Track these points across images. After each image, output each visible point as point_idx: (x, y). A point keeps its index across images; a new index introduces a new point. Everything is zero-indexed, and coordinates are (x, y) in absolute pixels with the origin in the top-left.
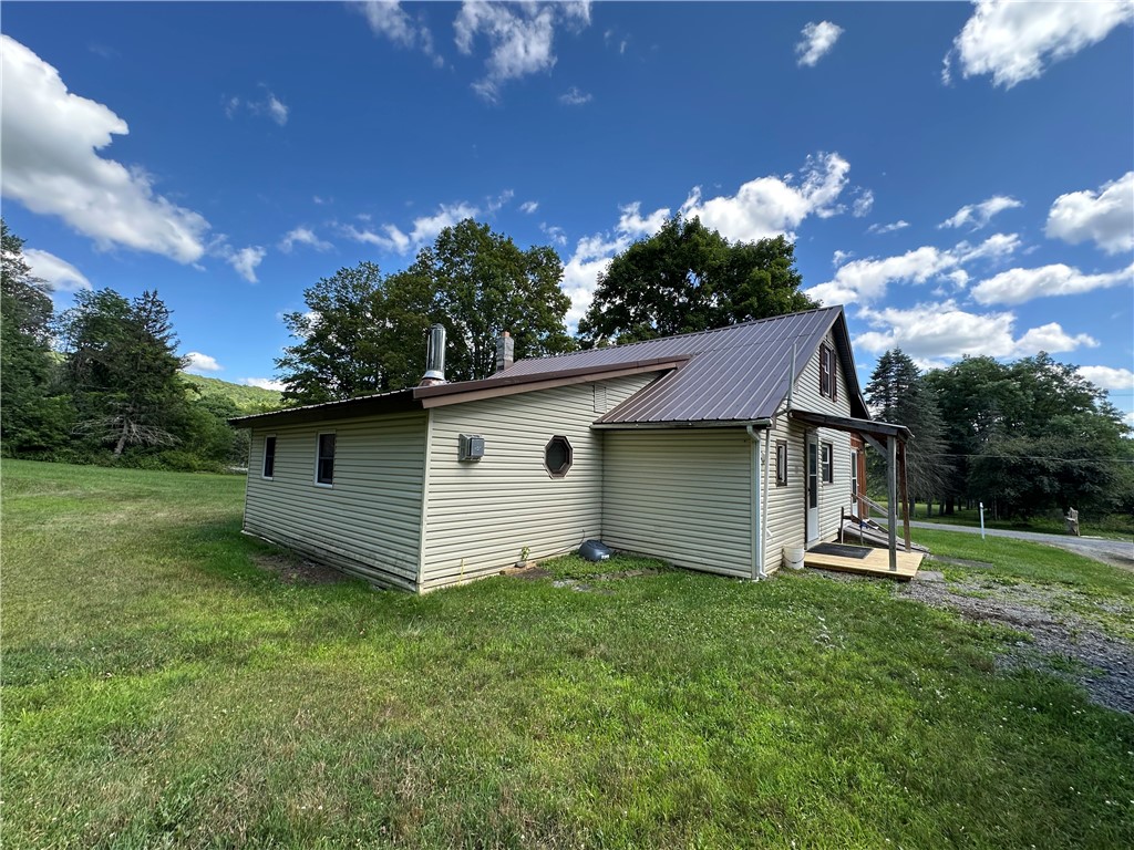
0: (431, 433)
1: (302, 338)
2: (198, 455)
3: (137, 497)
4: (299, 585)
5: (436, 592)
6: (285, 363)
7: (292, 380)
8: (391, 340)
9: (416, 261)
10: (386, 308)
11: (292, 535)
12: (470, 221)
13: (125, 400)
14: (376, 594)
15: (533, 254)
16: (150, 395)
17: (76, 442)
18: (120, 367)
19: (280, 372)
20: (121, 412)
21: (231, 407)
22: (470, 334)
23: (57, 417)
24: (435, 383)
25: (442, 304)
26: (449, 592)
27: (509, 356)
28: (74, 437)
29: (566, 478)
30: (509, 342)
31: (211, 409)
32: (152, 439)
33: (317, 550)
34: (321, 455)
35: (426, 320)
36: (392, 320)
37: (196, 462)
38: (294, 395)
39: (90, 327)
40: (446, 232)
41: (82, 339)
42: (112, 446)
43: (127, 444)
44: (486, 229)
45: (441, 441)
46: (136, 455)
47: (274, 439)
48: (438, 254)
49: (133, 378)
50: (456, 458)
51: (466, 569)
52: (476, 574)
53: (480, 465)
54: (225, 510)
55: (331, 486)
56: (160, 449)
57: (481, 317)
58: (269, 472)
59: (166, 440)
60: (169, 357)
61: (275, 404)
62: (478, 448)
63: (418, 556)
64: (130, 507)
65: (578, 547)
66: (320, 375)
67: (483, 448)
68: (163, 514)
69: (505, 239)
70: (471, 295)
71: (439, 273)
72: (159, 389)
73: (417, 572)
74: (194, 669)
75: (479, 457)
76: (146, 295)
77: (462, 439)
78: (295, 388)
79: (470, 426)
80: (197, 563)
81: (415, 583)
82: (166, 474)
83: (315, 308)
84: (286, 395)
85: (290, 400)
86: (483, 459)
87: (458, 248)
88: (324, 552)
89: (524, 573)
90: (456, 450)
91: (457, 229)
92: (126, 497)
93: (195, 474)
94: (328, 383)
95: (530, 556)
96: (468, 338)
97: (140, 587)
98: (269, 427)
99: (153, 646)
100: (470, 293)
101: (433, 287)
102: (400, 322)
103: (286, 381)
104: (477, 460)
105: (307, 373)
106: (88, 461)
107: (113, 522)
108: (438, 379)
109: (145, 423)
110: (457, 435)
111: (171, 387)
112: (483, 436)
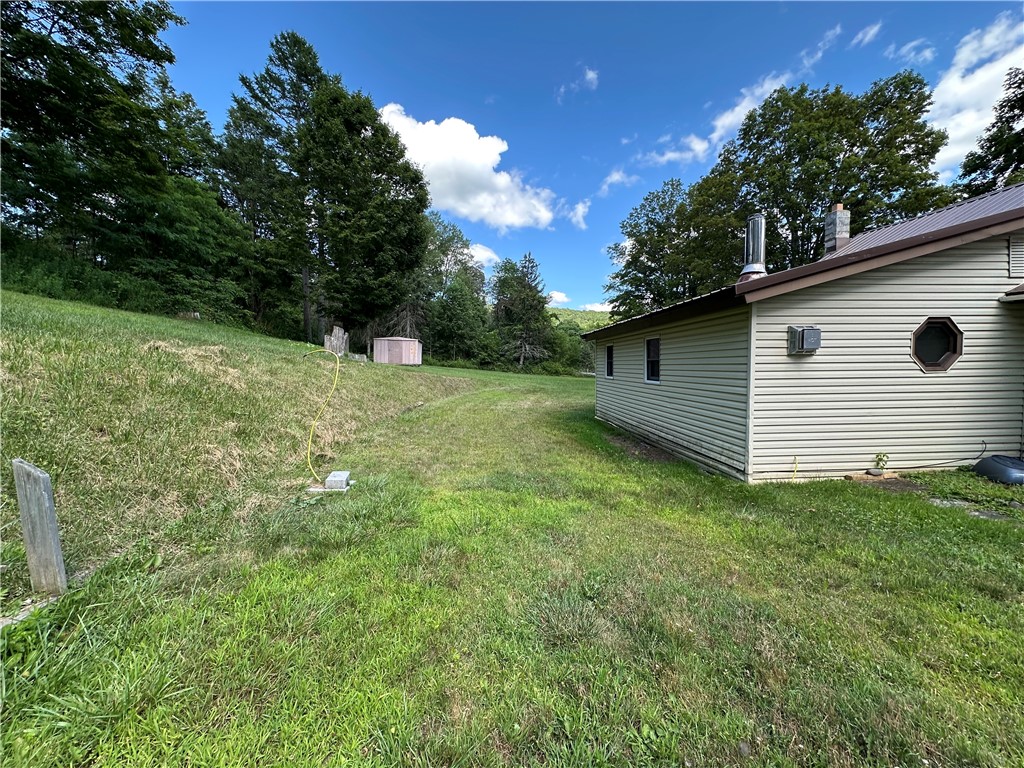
0: (754, 328)
1: (621, 263)
2: (562, 363)
3: (534, 392)
4: (642, 461)
5: (766, 484)
6: (611, 287)
7: (616, 301)
8: (697, 248)
9: (719, 161)
10: (690, 218)
11: (630, 421)
12: (781, 91)
13: (521, 330)
14: (706, 477)
15: (875, 93)
16: (533, 325)
17: (502, 358)
18: (517, 309)
19: (607, 295)
20: (521, 337)
21: (577, 328)
22: (785, 221)
23: (492, 343)
24: (755, 277)
25: (749, 197)
26: (780, 486)
27: (843, 231)
28: (502, 356)
29: (950, 372)
30: (843, 215)
31: (566, 330)
32: (538, 355)
33: (650, 435)
34: (648, 357)
35: (733, 220)
36: (696, 229)
37: (561, 369)
38: (618, 313)
39: (503, 285)
40: (751, 117)
41: (499, 294)
42: (517, 360)
43: (525, 358)
44: (803, 90)
45: (766, 336)
46: (530, 365)
47: (612, 347)
48: (742, 145)
49: (524, 315)
50: (785, 352)
51: (800, 467)
52: (814, 474)
53: (814, 358)
54: (583, 402)
55: (658, 383)
56: (541, 360)
57: (799, 198)
58: (610, 373)
59: (544, 354)
60: (541, 297)
61: (606, 322)
62: (812, 340)
63: (746, 448)
64: (532, 398)
65: (975, 462)
66: (637, 293)
67: (819, 339)
68: (549, 403)
69: (832, 90)
70: (785, 176)
71: (744, 165)
72: (537, 320)
73: (746, 462)
74: (585, 504)
75: (814, 350)
76: (526, 257)
77: (791, 331)
78: (619, 306)
79: (801, 317)
80: (574, 436)
81: (744, 472)
82: (546, 377)
83: (630, 235)
84: (613, 313)
85: (616, 317)
86: (818, 351)
87: (766, 128)
88: (656, 437)
89: (880, 482)
90: (784, 344)
91: (764, 108)
92: (529, 392)
93: (561, 377)
94: (643, 298)
95: (889, 464)
96: (783, 226)
97: (547, 448)
98: (607, 338)
99: (560, 485)
100: (784, 174)
101: (738, 182)
102: (705, 229)
103: (612, 302)
104: (811, 353)
105: (628, 293)
106: (508, 370)
107: (526, 407)
108: (758, 273)
109: (532, 344)
110: (785, 328)
111: (543, 318)
112: (818, 327)
